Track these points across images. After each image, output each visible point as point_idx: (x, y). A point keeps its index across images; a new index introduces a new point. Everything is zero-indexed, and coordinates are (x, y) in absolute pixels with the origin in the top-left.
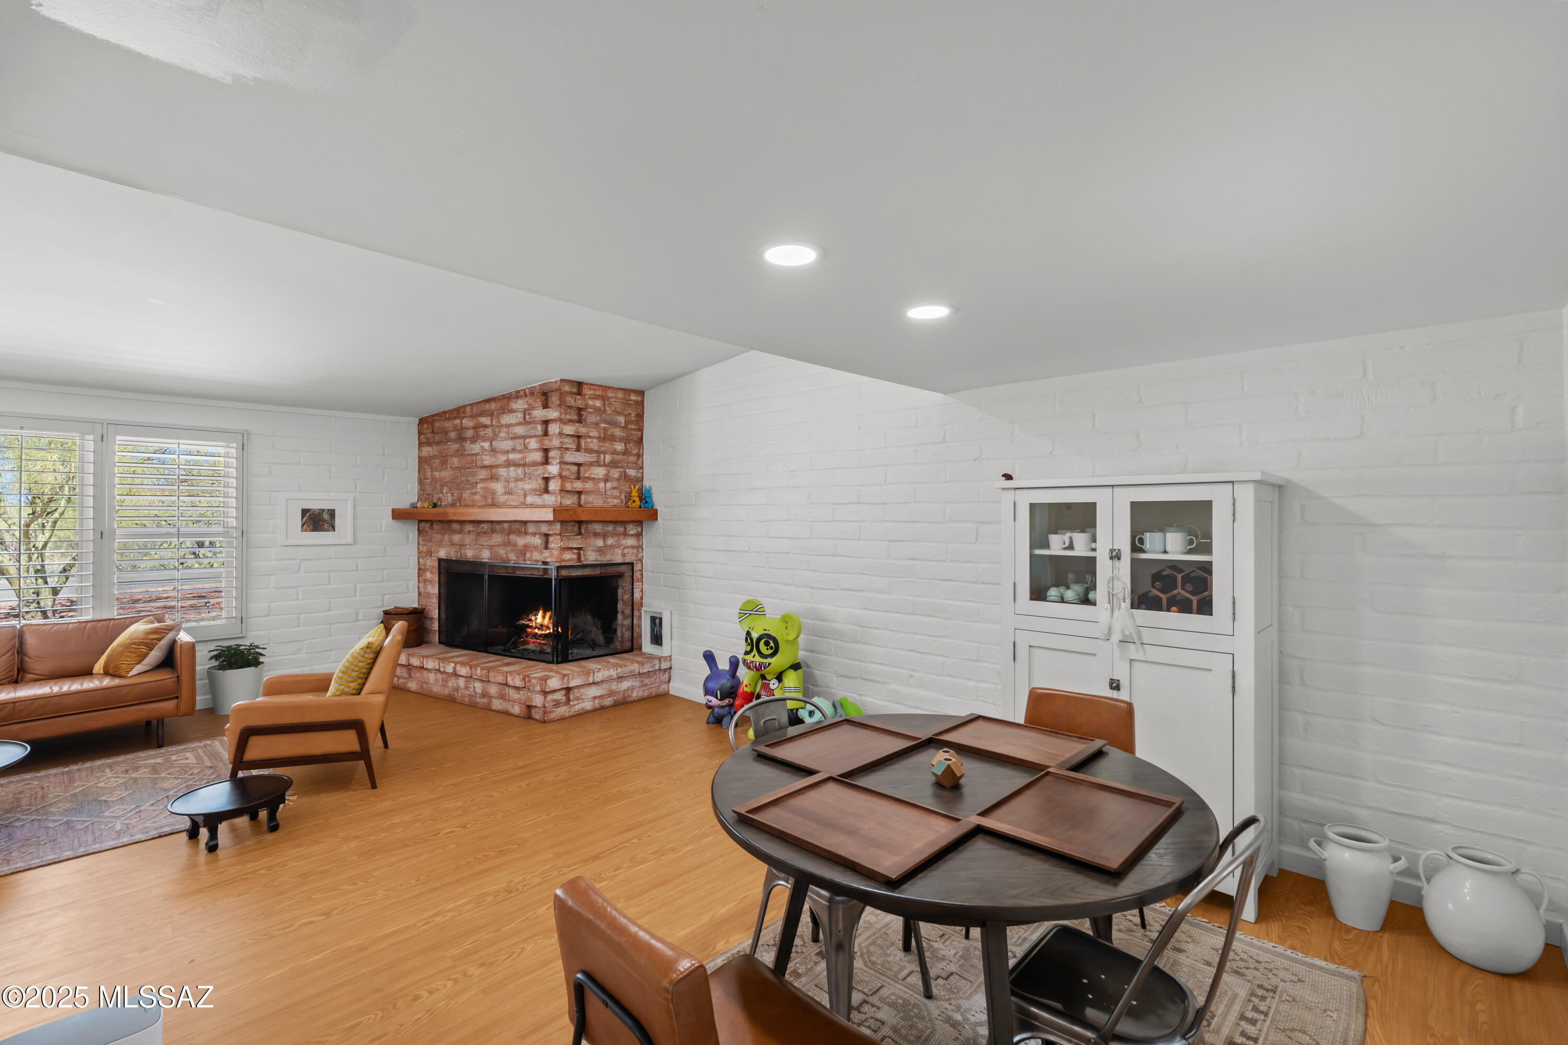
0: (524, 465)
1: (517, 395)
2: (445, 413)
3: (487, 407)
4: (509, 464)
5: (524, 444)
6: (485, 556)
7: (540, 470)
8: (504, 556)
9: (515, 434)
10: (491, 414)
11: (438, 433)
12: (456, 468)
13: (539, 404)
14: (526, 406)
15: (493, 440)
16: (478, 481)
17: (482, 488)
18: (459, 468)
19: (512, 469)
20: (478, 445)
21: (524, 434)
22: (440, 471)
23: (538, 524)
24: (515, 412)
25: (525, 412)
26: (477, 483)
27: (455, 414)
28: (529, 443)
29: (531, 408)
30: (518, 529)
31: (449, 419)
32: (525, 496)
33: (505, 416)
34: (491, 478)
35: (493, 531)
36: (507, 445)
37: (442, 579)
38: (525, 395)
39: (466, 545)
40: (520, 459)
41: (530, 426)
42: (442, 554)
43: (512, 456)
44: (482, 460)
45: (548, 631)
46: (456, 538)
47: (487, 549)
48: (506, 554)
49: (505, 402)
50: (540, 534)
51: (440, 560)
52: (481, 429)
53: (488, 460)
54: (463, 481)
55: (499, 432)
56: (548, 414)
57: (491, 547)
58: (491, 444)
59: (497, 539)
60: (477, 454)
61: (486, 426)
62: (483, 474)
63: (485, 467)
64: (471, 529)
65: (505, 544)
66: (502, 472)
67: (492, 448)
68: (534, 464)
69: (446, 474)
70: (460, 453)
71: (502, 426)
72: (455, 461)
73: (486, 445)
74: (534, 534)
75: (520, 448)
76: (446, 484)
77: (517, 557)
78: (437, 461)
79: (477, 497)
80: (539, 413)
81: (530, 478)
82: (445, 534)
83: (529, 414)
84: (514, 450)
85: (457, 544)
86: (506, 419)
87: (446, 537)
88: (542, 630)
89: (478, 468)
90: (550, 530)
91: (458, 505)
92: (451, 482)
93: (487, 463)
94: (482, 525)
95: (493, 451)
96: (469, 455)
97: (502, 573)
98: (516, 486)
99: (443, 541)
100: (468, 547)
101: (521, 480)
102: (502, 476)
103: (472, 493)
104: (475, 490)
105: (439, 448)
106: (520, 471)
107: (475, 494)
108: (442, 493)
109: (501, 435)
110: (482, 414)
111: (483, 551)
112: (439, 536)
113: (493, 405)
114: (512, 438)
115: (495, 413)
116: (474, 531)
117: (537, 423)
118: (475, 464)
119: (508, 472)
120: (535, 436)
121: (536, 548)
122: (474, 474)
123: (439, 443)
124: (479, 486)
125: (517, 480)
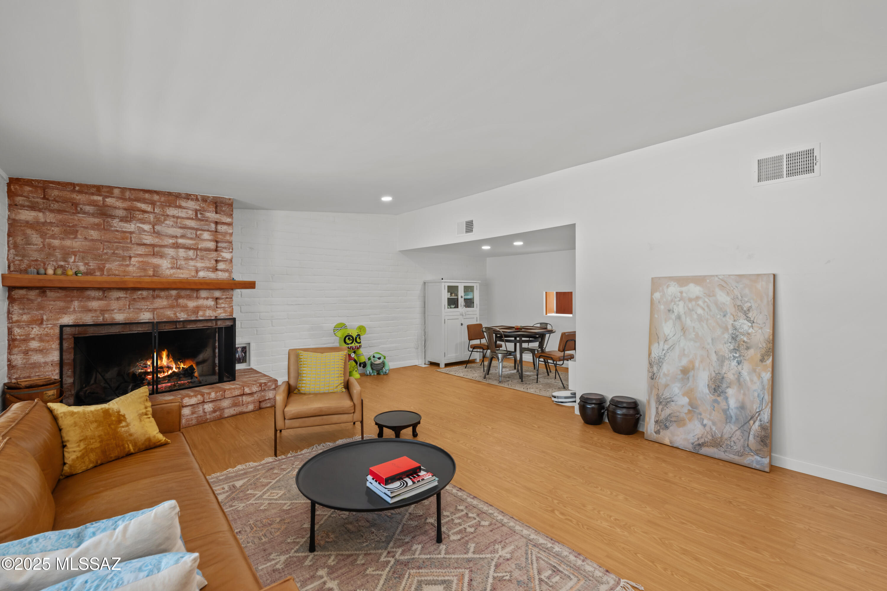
0: (197, 249)
1: (188, 197)
2: (73, 185)
3: (147, 196)
4: (176, 246)
5: (196, 235)
6: (146, 316)
7: (214, 255)
8: (172, 315)
9: (186, 225)
10: (153, 203)
11: (55, 200)
12: (92, 240)
13: (212, 208)
14: (198, 208)
15: (156, 224)
16: (132, 255)
17: (139, 262)
18: (101, 241)
19: (181, 250)
20: (133, 226)
21: (196, 227)
22: (63, 239)
23: (212, 291)
24: (184, 208)
25: (196, 211)
26: (130, 257)
27: (93, 190)
28: (201, 234)
29: (202, 211)
30: (188, 295)
31: (80, 192)
32: (197, 271)
33: (171, 208)
34: (154, 254)
35: (154, 297)
36: (172, 231)
37: (65, 345)
38: (197, 200)
39: (113, 310)
40: (193, 244)
41: (202, 222)
42: (67, 320)
43: (180, 241)
44: (140, 239)
45: (170, 372)
46: (94, 304)
47: (147, 311)
48: (175, 314)
49: (170, 198)
50: (212, 298)
51: (62, 327)
52: (137, 213)
53: (148, 239)
54: (106, 253)
55: (165, 220)
56: (222, 219)
57: (153, 310)
58: (154, 228)
59: (160, 303)
60: (131, 233)
61: (144, 212)
62: (141, 250)
63: (144, 245)
64: (122, 296)
65: (172, 307)
66: (171, 252)
67: (154, 231)
68: (208, 250)
69: (77, 244)
70: (104, 228)
71: (168, 216)
72: (94, 234)
73: (147, 227)
74: (207, 298)
75: (191, 236)
76: (75, 254)
77: (188, 315)
78: (56, 230)
79: (131, 269)
80: (211, 215)
81: (202, 259)
82: (72, 301)
83: (201, 214)
84: (183, 237)
85: (96, 310)
86: (171, 211)
87: (76, 304)
88: (164, 372)
89: (133, 244)
90: (223, 295)
91: (98, 273)
92: (83, 252)
93: (148, 242)
94: (140, 292)
95: (157, 234)
96: (117, 231)
97: (167, 328)
98: (186, 264)
99: (70, 308)
100: (115, 311)
101: (192, 259)
102: (169, 254)
103: (122, 265)
104: (128, 263)
105: (60, 217)
106: (191, 253)
107: (128, 266)
108: (65, 261)
109: (167, 222)
110: (138, 200)
111: (142, 314)
112: (60, 304)
113: (156, 197)
114: (181, 228)
115: (158, 204)
116: (126, 298)
117: (210, 222)
118: (129, 241)
119: (177, 252)
120: (208, 231)
121: (209, 308)
122: (127, 249)
123: (59, 211)
124: (133, 259)
125: (187, 259)
